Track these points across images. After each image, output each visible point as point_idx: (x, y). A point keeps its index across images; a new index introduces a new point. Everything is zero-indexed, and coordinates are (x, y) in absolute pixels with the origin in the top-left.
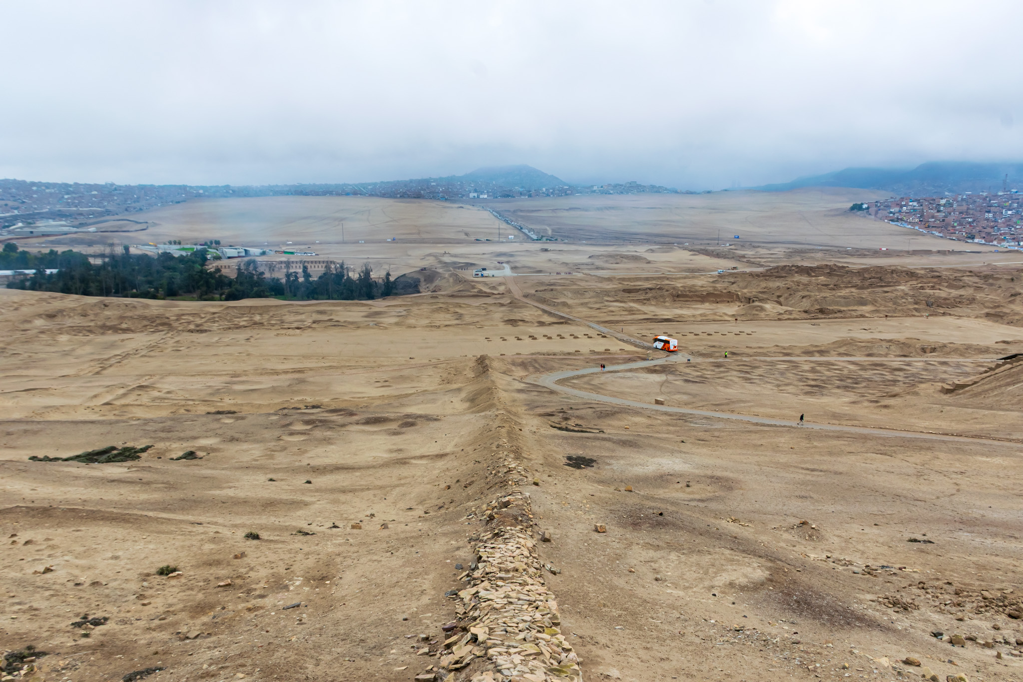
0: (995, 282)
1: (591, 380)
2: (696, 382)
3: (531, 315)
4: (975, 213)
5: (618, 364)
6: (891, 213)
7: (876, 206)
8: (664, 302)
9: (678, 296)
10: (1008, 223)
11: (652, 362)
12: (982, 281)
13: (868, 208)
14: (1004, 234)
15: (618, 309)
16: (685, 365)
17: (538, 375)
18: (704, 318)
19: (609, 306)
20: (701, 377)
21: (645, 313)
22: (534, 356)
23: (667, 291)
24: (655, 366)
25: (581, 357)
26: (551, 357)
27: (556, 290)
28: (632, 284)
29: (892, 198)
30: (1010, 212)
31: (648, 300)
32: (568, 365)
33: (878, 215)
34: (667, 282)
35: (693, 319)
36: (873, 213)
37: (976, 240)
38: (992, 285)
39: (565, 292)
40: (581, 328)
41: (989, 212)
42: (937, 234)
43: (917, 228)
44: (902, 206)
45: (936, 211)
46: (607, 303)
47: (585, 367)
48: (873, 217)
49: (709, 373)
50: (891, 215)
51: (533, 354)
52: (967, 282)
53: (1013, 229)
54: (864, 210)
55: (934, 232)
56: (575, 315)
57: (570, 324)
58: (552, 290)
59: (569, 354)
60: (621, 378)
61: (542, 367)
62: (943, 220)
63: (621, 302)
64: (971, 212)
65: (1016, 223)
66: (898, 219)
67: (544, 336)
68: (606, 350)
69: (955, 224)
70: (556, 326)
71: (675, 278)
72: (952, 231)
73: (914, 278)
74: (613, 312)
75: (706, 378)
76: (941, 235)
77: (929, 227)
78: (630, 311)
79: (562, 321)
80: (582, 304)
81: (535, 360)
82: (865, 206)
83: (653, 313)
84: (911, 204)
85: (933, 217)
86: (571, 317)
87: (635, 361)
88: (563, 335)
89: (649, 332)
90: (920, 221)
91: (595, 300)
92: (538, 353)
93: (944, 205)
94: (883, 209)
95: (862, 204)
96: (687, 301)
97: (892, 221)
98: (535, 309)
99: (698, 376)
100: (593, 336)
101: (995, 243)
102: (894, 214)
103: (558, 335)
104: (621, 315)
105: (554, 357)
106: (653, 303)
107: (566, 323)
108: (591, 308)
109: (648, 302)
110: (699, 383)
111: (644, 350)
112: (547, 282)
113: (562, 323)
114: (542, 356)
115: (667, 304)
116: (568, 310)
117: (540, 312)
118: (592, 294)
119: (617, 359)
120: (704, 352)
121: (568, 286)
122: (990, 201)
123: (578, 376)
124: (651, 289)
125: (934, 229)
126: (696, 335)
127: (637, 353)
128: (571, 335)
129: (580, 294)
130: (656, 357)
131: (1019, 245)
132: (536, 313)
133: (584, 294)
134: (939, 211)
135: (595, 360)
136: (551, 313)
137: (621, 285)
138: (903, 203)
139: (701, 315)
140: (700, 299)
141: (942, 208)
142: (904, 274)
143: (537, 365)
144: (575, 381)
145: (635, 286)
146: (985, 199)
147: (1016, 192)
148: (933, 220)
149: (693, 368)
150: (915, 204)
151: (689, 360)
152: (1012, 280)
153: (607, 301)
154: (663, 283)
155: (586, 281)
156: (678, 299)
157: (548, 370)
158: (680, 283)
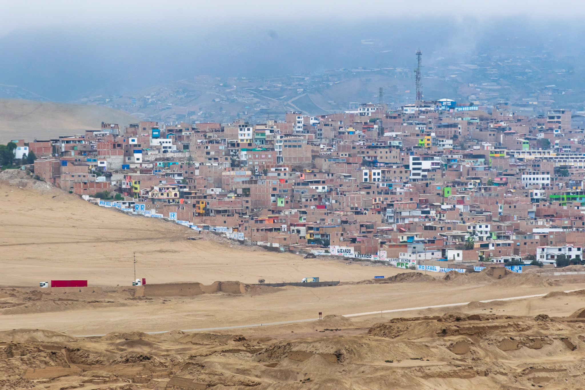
0: (294, 367)
4: (335, 168)
6: (100, 172)
7: (55, 150)
10: (423, 197)
12: (262, 366)
13: (30, 159)
14: (410, 227)
29: (104, 125)
30: (426, 165)
33: (61, 181)
36: (47, 175)
37: (334, 250)
38: (286, 375)
41: (373, 164)
42: (230, 234)
43: (173, 216)
44: (128, 153)
45: (228, 164)
48: (48, 186)
50: (102, 179)
52: (219, 369)
53: (433, 213)
54: (18, 163)
55: (220, 229)
62: (246, 192)
64: (325, 165)
65: (441, 195)
66: (120, 190)
69: (280, 203)
72: (269, 224)
73: (74, 367)
76: (240, 236)
77: (207, 212)
82: (20, 152)
84: (155, 142)
85: (219, 183)
90: (183, 195)
93: (250, 147)
94: (75, 162)
95: (12, 146)
97: (104, 196)
101: (383, 255)
102: (109, 176)
122: (381, 131)
125: (220, 218)
131: (444, 257)
134: (235, 165)
138: (134, 141)
141: (243, 155)
142: (43, 356)
146: (367, 127)
147: (453, 106)
148: (218, 191)
150: (168, 142)
152: (338, 356)
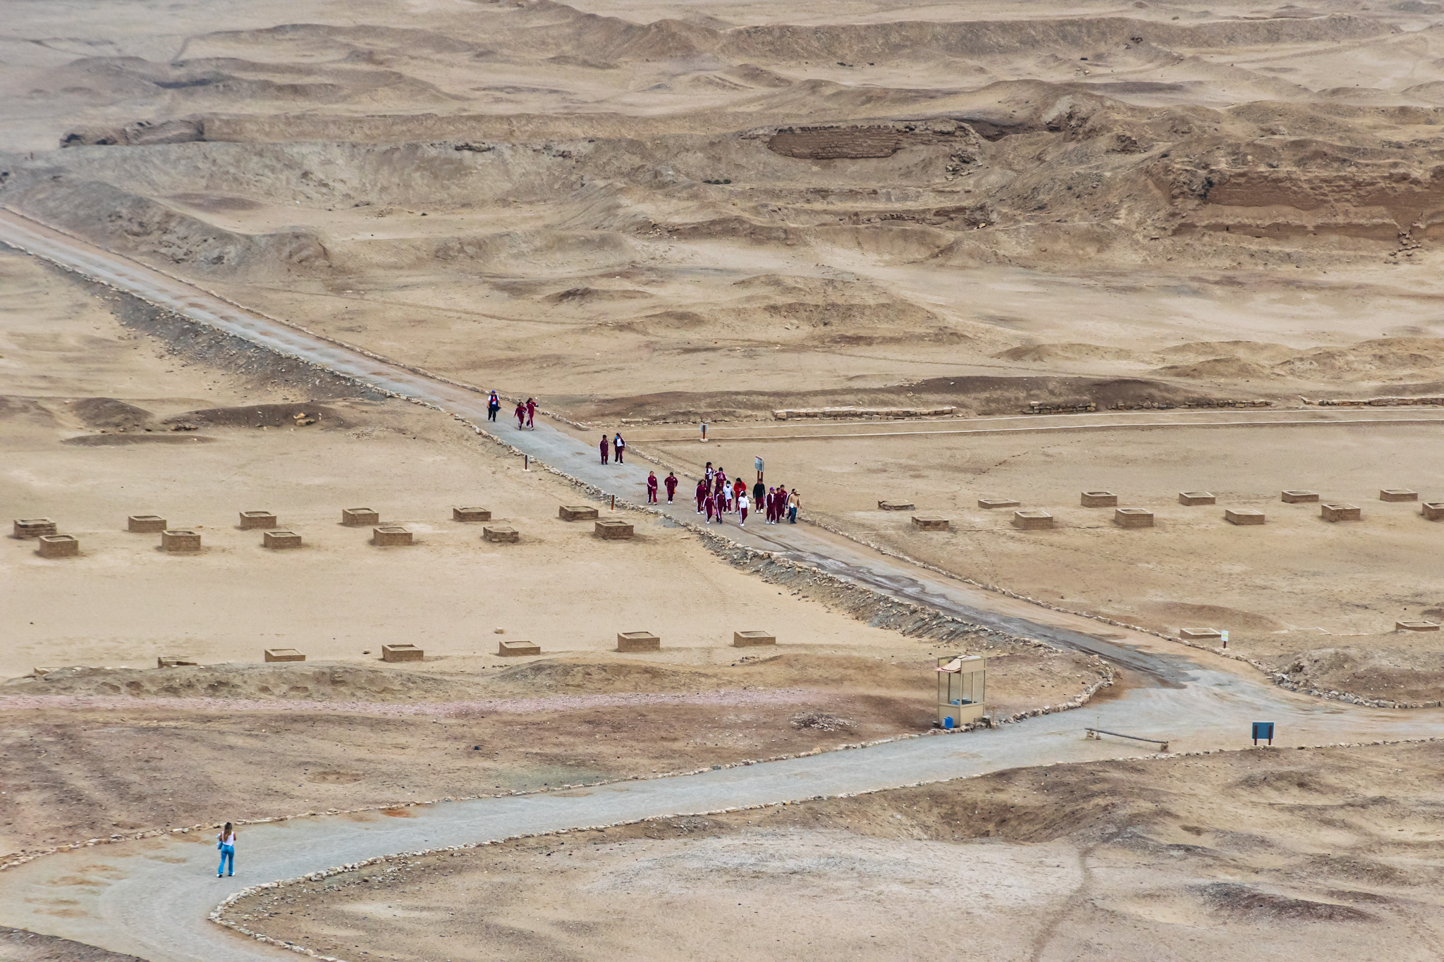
1: (498, 897)
2: (1307, 910)
3: (29, 343)
5: (719, 758)
8: (1102, 240)
9: (1210, 191)
11: (982, 742)
15: (729, 297)
16: (1233, 772)
17: (85, 859)
18: (1406, 375)
19: (663, 275)
20: (1350, 866)
21: (947, 336)
22: (55, 700)
23: (1126, 145)
24: (1004, 776)
25: (432, 707)
26: (190, 703)
27: (232, 133)
28: (850, 80)
31: (975, 218)
32: (330, 771)
34: (1129, 66)
35: (1317, 383)
39: (309, 154)
40: (429, 460)
46: (639, 249)
47: (456, 794)
49: (1411, 831)
51: (43, 682)
56: (386, 346)
57: (342, 424)
58: (199, 132)
59: (334, 679)
60: (738, 876)
61: (120, 789)
63: (758, 236)
67: (139, 525)
68: (627, 644)
70: (235, 437)
71: (1194, 37)
74: (686, 319)
75: (1387, 874)
78: (825, 313)
79: (278, 396)
80: (443, 254)
81: (65, 734)
83: (1010, 336)
86: (354, 368)
87: (849, 733)
88: (289, 518)
89: (971, 491)
91: (547, 213)
92: (90, 673)
96: (1279, 231)
98: (61, 294)
99: (1322, 862)
100: (523, 526)
103: (250, 522)
104: (752, 350)
105: (214, 705)
106: (1010, 245)
107: (313, 415)
108: (516, 289)
109: (970, 240)
110: (1331, 914)
111: (921, 648)
112: (158, 56)
113: (278, 417)
114: (125, 700)
115: (1123, 256)
116: (334, 304)
117: (105, 324)
118: (523, 165)
119: (710, 720)
120: (1385, 663)
121: (329, 92)
123: (402, 861)
124: (995, 129)
126: (1336, 516)
127: (870, 669)
128: (352, 520)
129: (431, 168)
130: (1015, 700)
132: (73, 332)
133: (460, 170)
135: (534, 728)
136: (194, 329)
137: (760, 90)
139: (1383, 351)
140: (1380, 215)
143: (78, 777)
144: (376, 908)
145: (868, 96)
149: (1293, 797)
151: (1263, 730)
153: (647, 228)
154: (1101, 74)
155: (484, 54)
156: (1205, 216)
157: (165, 819)
158: (1237, 74)
